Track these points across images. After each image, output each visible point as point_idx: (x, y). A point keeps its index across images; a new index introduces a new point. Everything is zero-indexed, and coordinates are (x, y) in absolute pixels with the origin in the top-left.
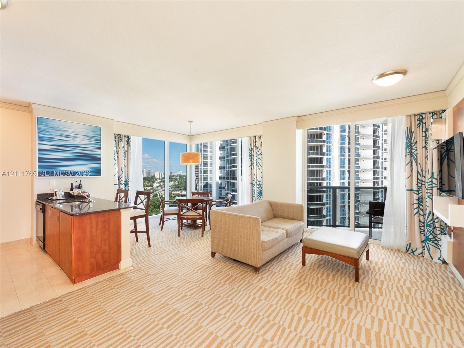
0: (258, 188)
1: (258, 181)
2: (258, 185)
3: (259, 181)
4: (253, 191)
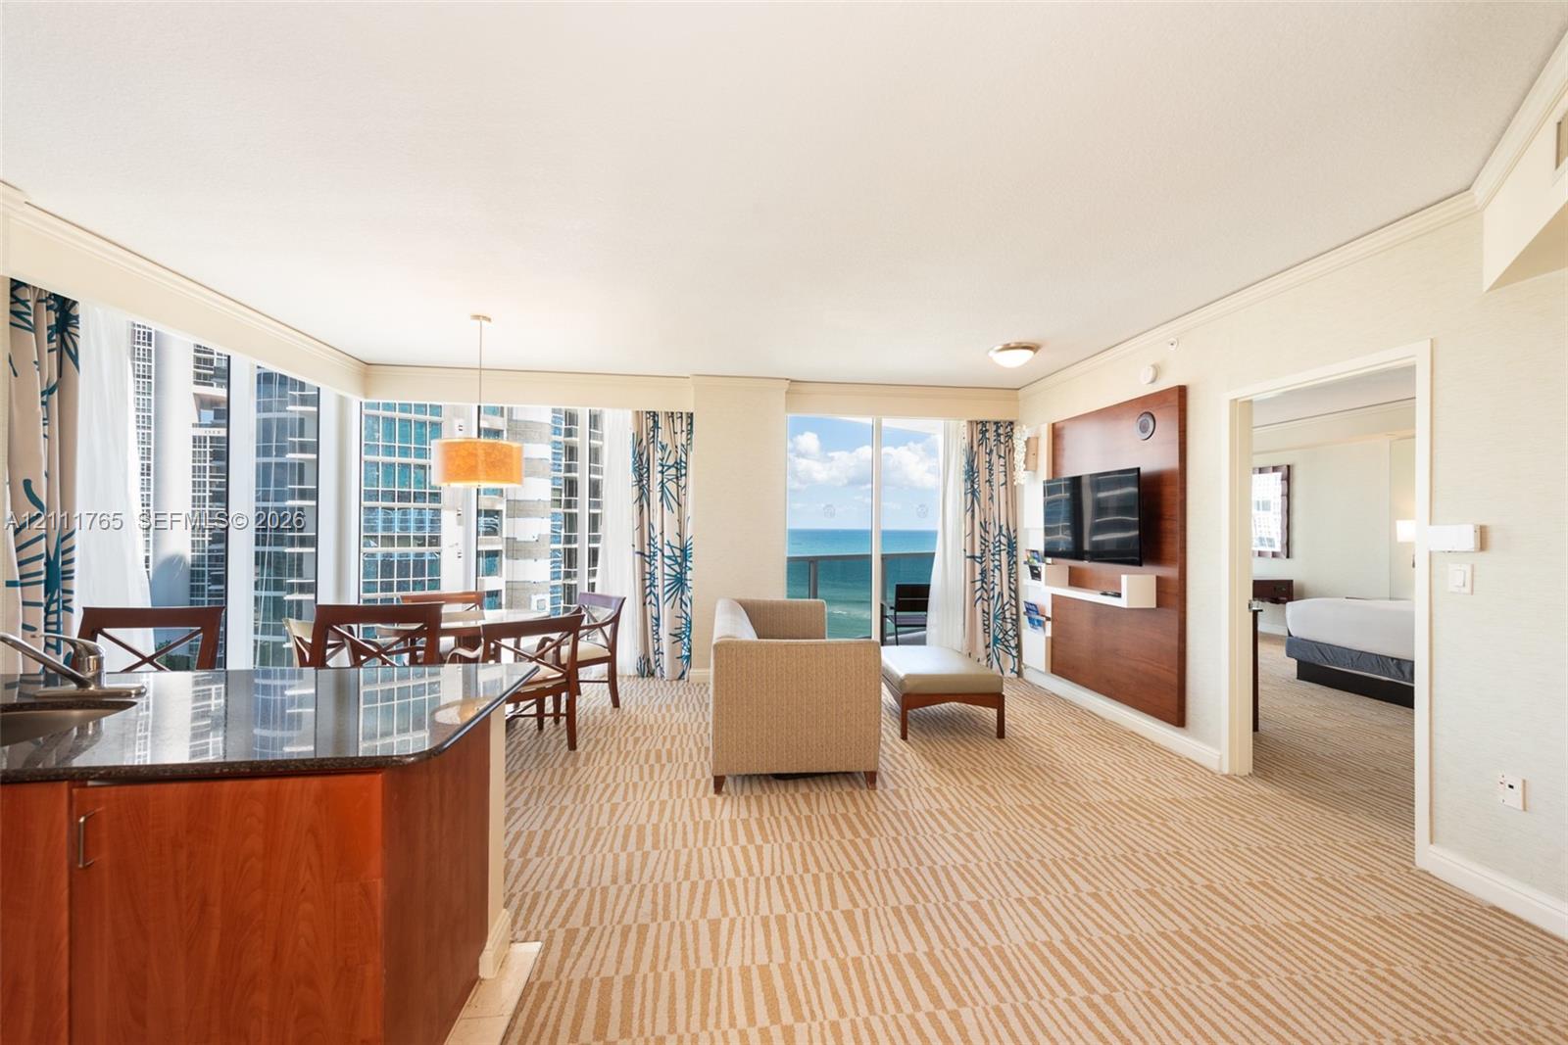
0: (669, 566)
1: (669, 544)
2: (669, 558)
3: (671, 547)
4: (648, 576)
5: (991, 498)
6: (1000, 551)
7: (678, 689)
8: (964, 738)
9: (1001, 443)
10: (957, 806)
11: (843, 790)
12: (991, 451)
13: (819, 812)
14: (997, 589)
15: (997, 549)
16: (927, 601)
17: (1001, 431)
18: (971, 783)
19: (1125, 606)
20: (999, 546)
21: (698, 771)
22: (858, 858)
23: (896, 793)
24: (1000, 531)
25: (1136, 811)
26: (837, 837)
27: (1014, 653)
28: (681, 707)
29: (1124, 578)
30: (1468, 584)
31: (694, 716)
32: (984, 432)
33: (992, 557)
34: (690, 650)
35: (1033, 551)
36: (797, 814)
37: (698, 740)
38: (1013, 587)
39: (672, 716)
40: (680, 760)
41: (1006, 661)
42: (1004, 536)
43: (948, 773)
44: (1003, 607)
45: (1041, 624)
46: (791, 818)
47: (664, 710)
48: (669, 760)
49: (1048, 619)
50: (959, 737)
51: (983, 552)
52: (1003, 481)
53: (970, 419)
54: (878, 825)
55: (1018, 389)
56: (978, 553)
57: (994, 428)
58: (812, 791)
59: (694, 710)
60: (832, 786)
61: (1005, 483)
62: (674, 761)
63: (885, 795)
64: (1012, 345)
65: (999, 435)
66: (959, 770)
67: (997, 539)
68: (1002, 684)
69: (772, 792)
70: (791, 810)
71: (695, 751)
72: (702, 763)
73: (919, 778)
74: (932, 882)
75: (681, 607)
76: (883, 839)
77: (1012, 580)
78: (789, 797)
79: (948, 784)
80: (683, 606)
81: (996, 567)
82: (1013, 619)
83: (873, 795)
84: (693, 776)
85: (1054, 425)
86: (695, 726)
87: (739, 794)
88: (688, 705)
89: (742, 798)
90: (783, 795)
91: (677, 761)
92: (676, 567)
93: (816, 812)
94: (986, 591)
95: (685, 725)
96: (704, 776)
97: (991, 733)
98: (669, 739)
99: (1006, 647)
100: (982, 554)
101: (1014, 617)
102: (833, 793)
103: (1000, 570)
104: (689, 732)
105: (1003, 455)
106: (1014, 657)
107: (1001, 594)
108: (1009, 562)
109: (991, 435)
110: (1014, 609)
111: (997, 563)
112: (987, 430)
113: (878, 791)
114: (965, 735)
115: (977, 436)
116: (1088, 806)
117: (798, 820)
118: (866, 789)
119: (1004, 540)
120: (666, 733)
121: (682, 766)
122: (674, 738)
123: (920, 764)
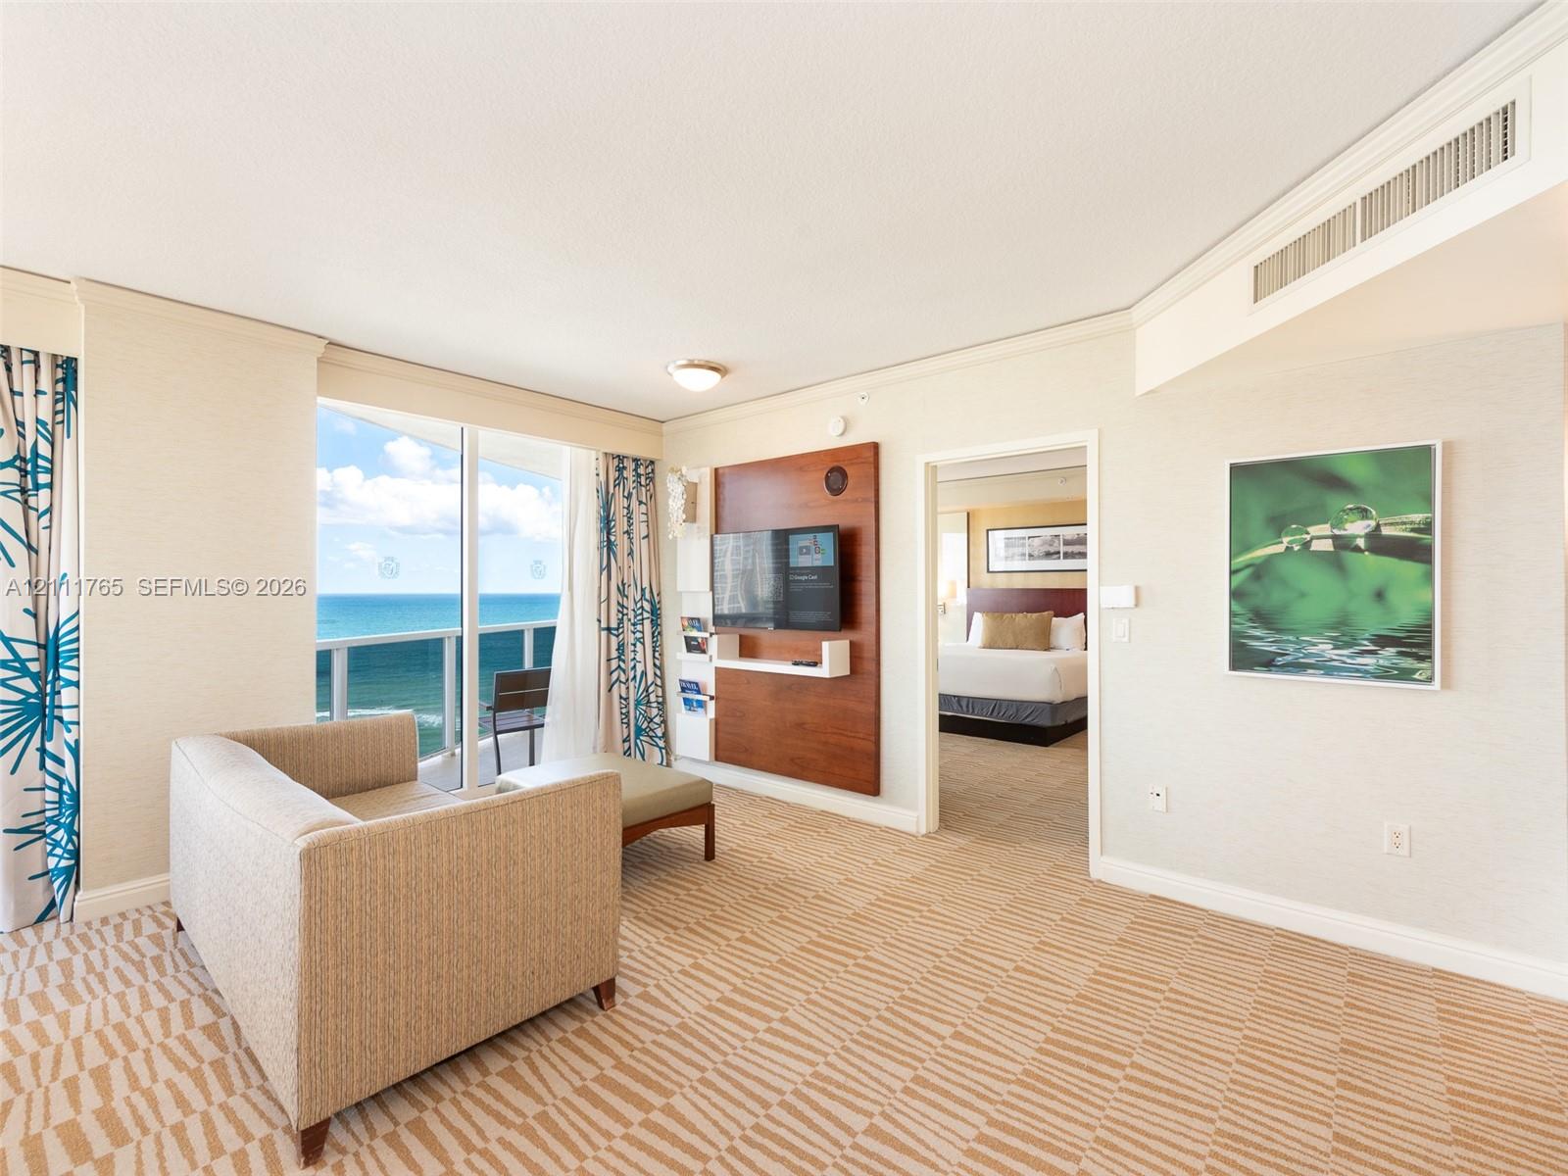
5: (631, 553)
6: (643, 619)
7: (48, 947)
8: (669, 874)
9: (641, 485)
10: (738, 982)
11: (565, 1031)
12: (630, 494)
13: (555, 1097)
14: (640, 668)
15: (640, 617)
16: (547, 691)
17: (641, 470)
18: (728, 939)
19: (828, 676)
20: (642, 614)
21: (226, 1132)
22: (677, 1150)
23: (645, 997)
24: (643, 595)
25: (898, 905)
26: (618, 1130)
27: (661, 743)
28: (79, 987)
29: (826, 645)
30: (1127, 634)
31: (133, 999)
32: (620, 470)
33: (632, 628)
34: (76, 855)
35: (692, 619)
36: (519, 1121)
37: (180, 1051)
38: (658, 663)
39: (64, 1021)
40: (153, 1125)
41: (651, 755)
42: (647, 601)
43: (687, 934)
44: (647, 689)
45: (701, 704)
46: (513, 1136)
47: (28, 1013)
48: (119, 1137)
49: (712, 698)
50: (663, 876)
51: (621, 621)
52: (646, 534)
53: (606, 451)
54: (664, 1069)
55: (663, 422)
56: (614, 625)
57: (633, 466)
58: (513, 1059)
59: (128, 983)
60: (543, 1033)
61: (647, 536)
62: (135, 1132)
63: (631, 1007)
64: (696, 362)
65: (639, 476)
66: (698, 923)
67: (639, 605)
68: (712, 791)
69: (439, 1099)
70: (501, 1120)
71: (186, 1084)
72: (222, 1106)
73: (661, 959)
74: (802, 1128)
75: (43, 766)
76: (687, 1090)
77: (657, 655)
78: (473, 1090)
79: (703, 953)
80: (49, 764)
81: (638, 639)
82: (659, 703)
83: (616, 1016)
84: (217, 1150)
85: (716, 470)
86: (152, 1020)
87: (366, 1141)
88: (102, 980)
89: (379, 1143)
90: (464, 1093)
91: (145, 1131)
92: (27, 685)
93: (548, 1098)
94: (624, 671)
95: (120, 1028)
96: (247, 1137)
97: (697, 857)
98: (87, 1084)
99: (651, 737)
100: (619, 624)
101: (660, 700)
102: (553, 1044)
103: (643, 644)
104: (143, 1043)
105: (644, 501)
106: (661, 748)
107: (644, 673)
108: (653, 633)
109: (629, 474)
110: (660, 689)
111: (639, 635)
112: (624, 468)
113: (618, 1007)
114: (669, 870)
115: (613, 475)
116: (857, 917)
117: (527, 1132)
118: (601, 1013)
119: (647, 606)
120: (69, 1068)
121: (169, 1141)
122: (100, 1076)
123: (646, 936)
